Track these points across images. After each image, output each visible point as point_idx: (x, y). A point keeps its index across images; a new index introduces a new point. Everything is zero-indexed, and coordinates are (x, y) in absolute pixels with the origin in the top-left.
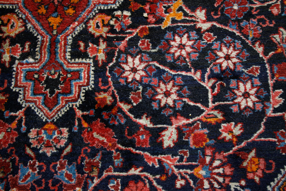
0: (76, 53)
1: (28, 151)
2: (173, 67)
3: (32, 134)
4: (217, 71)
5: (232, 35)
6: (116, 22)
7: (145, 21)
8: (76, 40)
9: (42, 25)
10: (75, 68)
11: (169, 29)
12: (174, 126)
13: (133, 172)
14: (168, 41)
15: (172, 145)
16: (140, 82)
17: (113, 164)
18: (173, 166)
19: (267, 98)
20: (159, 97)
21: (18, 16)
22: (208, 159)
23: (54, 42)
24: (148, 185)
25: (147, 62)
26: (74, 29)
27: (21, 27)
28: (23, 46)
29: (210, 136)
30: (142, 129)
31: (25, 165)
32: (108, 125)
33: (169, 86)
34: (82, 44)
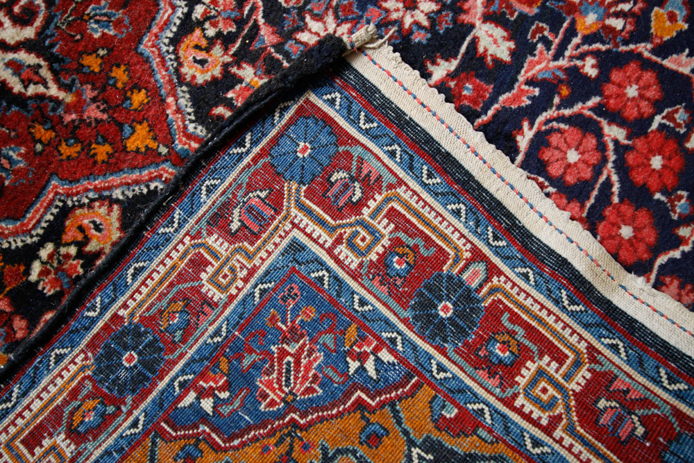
6: (214, 25)
8: (203, 118)
9: (133, 168)
12: (478, 23)
13: (524, 140)
15: (512, 45)
18: (552, 64)
20: (408, 21)
21: (82, 206)
24: (562, 126)
25: (327, 9)
26: (179, 110)
27: (110, 210)
30: (452, 84)
34: (220, 110)
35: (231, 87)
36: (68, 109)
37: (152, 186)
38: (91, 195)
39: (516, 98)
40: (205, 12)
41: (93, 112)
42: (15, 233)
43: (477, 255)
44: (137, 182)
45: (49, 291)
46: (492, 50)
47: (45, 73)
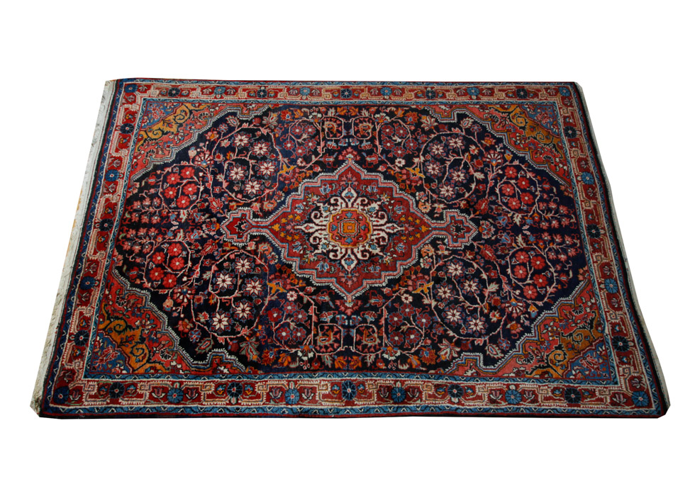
0: (441, 218)
1: (493, 238)
2: (444, 173)
3: (485, 237)
4: (445, 154)
5: (426, 147)
6: (423, 199)
7: (422, 185)
8: (433, 218)
9: (427, 235)
10: (449, 219)
11: (425, 174)
12: (474, 173)
13: (497, 191)
14: (431, 175)
15: (483, 174)
16: (454, 188)
17: (495, 201)
18: (493, 174)
19: (457, 134)
20: (460, 179)
21: (422, 248)
22: (488, 160)
23: (435, 229)
24: (503, 185)
25: (443, 185)
26: (427, 219)
27: (428, 246)
28: (439, 244)
29: (477, 158)
30: (477, 187)
31: (500, 240)
32: (477, 202)
33: (454, 175)
34: (436, 215)
35: (435, 210)
36: (405, 231)
38: (422, 245)
39: (491, 184)
40: (419, 197)
41: (411, 229)
42: (412, 260)
44: (429, 238)
45: (428, 268)
46: (480, 177)
47: (395, 225)
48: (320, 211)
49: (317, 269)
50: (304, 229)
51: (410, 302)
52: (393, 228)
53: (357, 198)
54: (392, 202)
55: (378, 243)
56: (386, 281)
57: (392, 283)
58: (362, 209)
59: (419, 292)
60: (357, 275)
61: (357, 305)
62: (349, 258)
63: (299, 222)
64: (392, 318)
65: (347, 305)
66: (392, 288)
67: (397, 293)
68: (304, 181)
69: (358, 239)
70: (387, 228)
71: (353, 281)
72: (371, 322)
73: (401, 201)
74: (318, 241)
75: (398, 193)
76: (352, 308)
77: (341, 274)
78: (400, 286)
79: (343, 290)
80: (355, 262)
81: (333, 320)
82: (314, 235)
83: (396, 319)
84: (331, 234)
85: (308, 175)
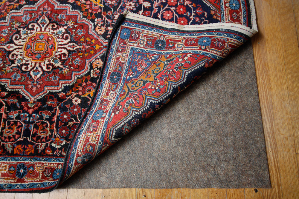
35: (108, 32)
36: (83, 49)
37: (104, 53)
38: (94, 59)
39: (155, 11)
40: (97, 23)
41: (87, 47)
42: (85, 71)
43: (161, 35)
44: (101, 54)
45: (96, 77)
46: (147, 6)
47: (75, 45)
48: (20, 35)
49: (11, 79)
50: (6, 48)
51: (79, 104)
52: (73, 46)
53: (49, 23)
54: (76, 26)
55: (60, 58)
56: (63, 87)
57: (66, 89)
58: (52, 33)
59: (86, 96)
60: (41, 82)
61: (37, 106)
62: (37, 70)
63: (3, 42)
64: (63, 116)
65: (29, 105)
66: (66, 93)
67: (70, 97)
68: (11, 12)
69: (45, 55)
70: (68, 46)
71: (37, 87)
72: (47, 119)
73: (83, 26)
74: (15, 57)
75: (81, 19)
76: (33, 108)
77: (29, 82)
78: (73, 91)
79: (29, 94)
80: (41, 73)
81: (18, 117)
82: (13, 53)
83: (65, 117)
84: (25, 52)
85: (15, 7)
